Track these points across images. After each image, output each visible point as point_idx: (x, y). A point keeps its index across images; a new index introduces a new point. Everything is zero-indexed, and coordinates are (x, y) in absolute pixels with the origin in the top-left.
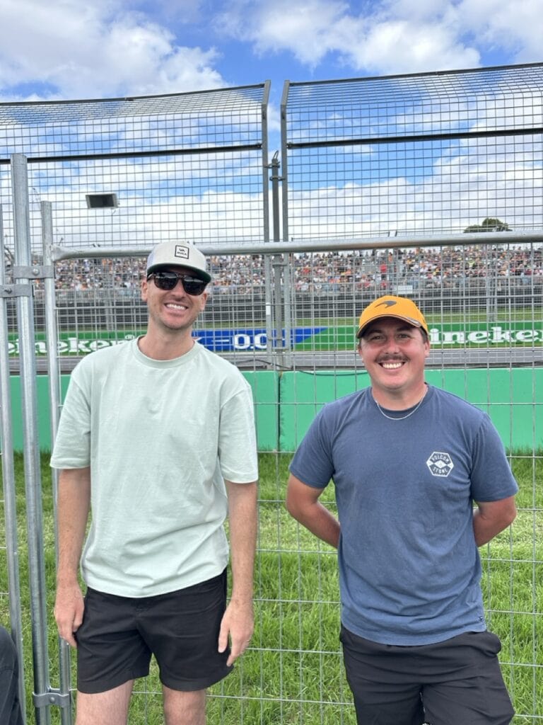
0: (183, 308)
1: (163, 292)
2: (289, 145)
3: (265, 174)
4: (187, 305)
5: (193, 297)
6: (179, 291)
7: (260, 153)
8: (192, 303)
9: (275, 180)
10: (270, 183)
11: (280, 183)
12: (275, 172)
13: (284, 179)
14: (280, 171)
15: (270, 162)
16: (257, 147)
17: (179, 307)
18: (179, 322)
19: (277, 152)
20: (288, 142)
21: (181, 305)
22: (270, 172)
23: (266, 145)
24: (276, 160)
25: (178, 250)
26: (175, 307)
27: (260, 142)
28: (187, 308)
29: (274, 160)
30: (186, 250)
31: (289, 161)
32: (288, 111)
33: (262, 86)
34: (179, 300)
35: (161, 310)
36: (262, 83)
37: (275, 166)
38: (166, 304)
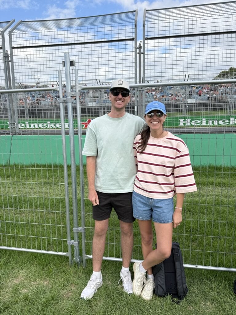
0: (122, 102)
1: (115, 97)
2: (146, 38)
3: (136, 51)
4: (123, 101)
5: (124, 98)
6: (120, 96)
7: (133, 42)
8: (124, 100)
9: (140, 53)
10: (138, 55)
11: (142, 55)
12: (140, 50)
13: (144, 53)
14: (142, 49)
15: (138, 46)
16: (132, 39)
17: (120, 102)
18: (120, 106)
19: (141, 41)
20: (146, 37)
21: (121, 101)
22: (138, 50)
23: (136, 38)
24: (141, 45)
25: (119, 82)
26: (119, 102)
27: (134, 37)
28: (123, 102)
29: (140, 45)
30: (122, 82)
31: (146, 45)
32: (146, 23)
33: (135, 11)
34: (120, 99)
35: (115, 103)
36: (134, 10)
37: (140, 48)
38: (116, 101)
